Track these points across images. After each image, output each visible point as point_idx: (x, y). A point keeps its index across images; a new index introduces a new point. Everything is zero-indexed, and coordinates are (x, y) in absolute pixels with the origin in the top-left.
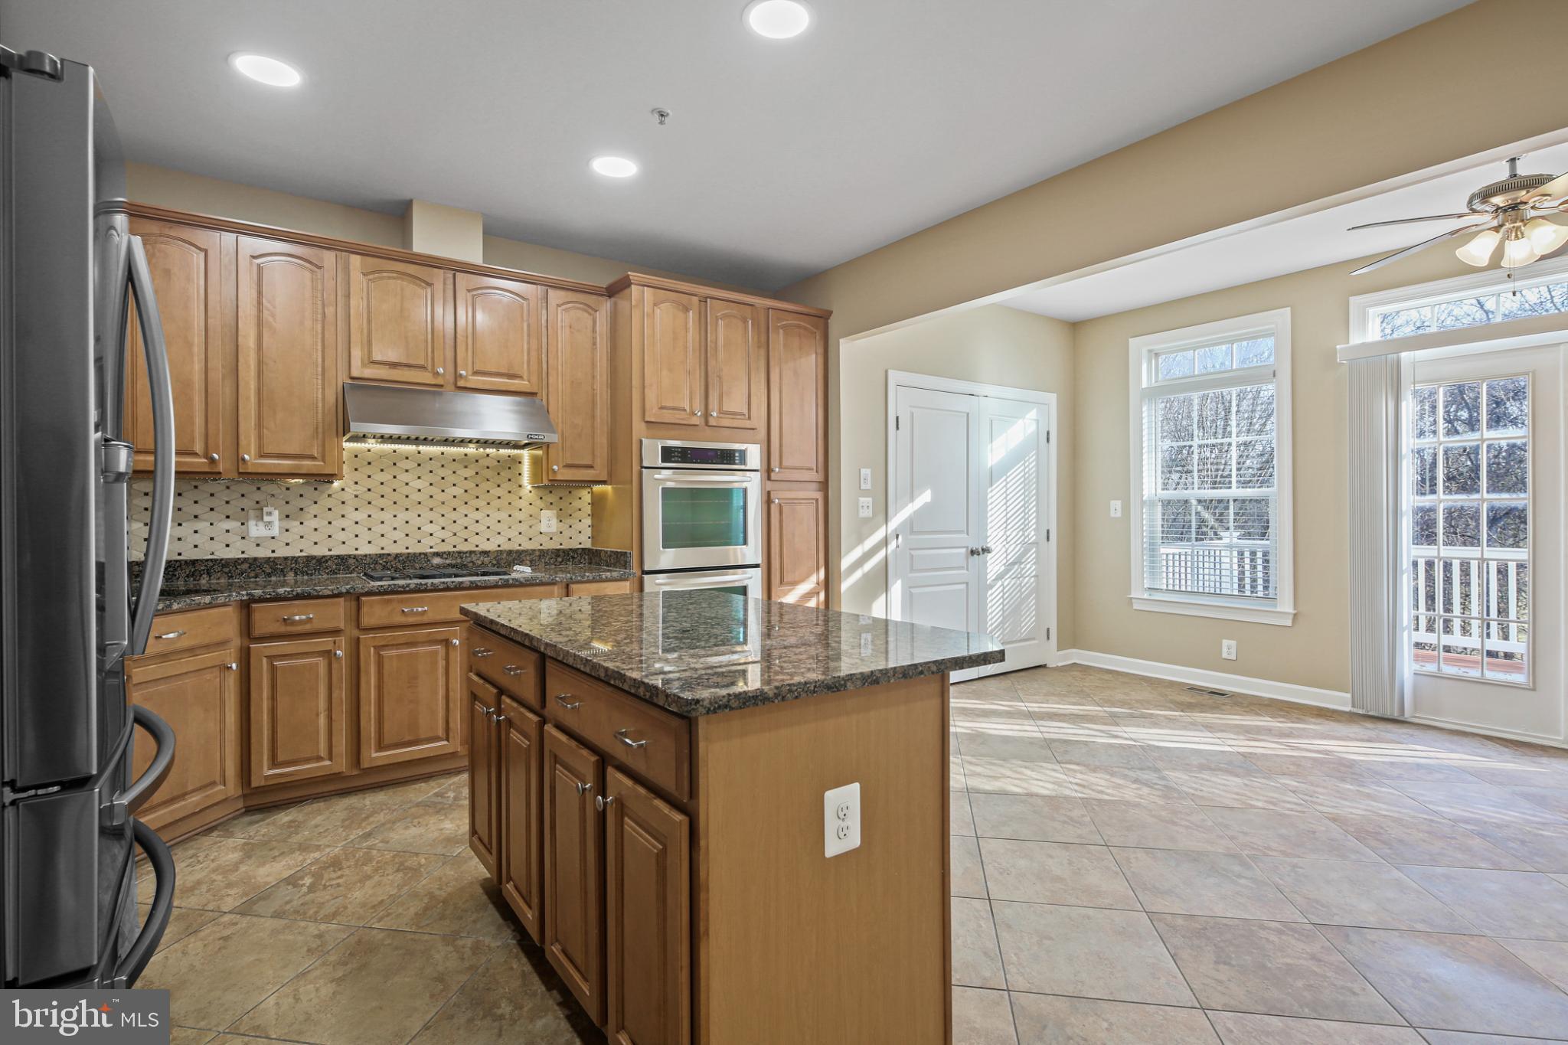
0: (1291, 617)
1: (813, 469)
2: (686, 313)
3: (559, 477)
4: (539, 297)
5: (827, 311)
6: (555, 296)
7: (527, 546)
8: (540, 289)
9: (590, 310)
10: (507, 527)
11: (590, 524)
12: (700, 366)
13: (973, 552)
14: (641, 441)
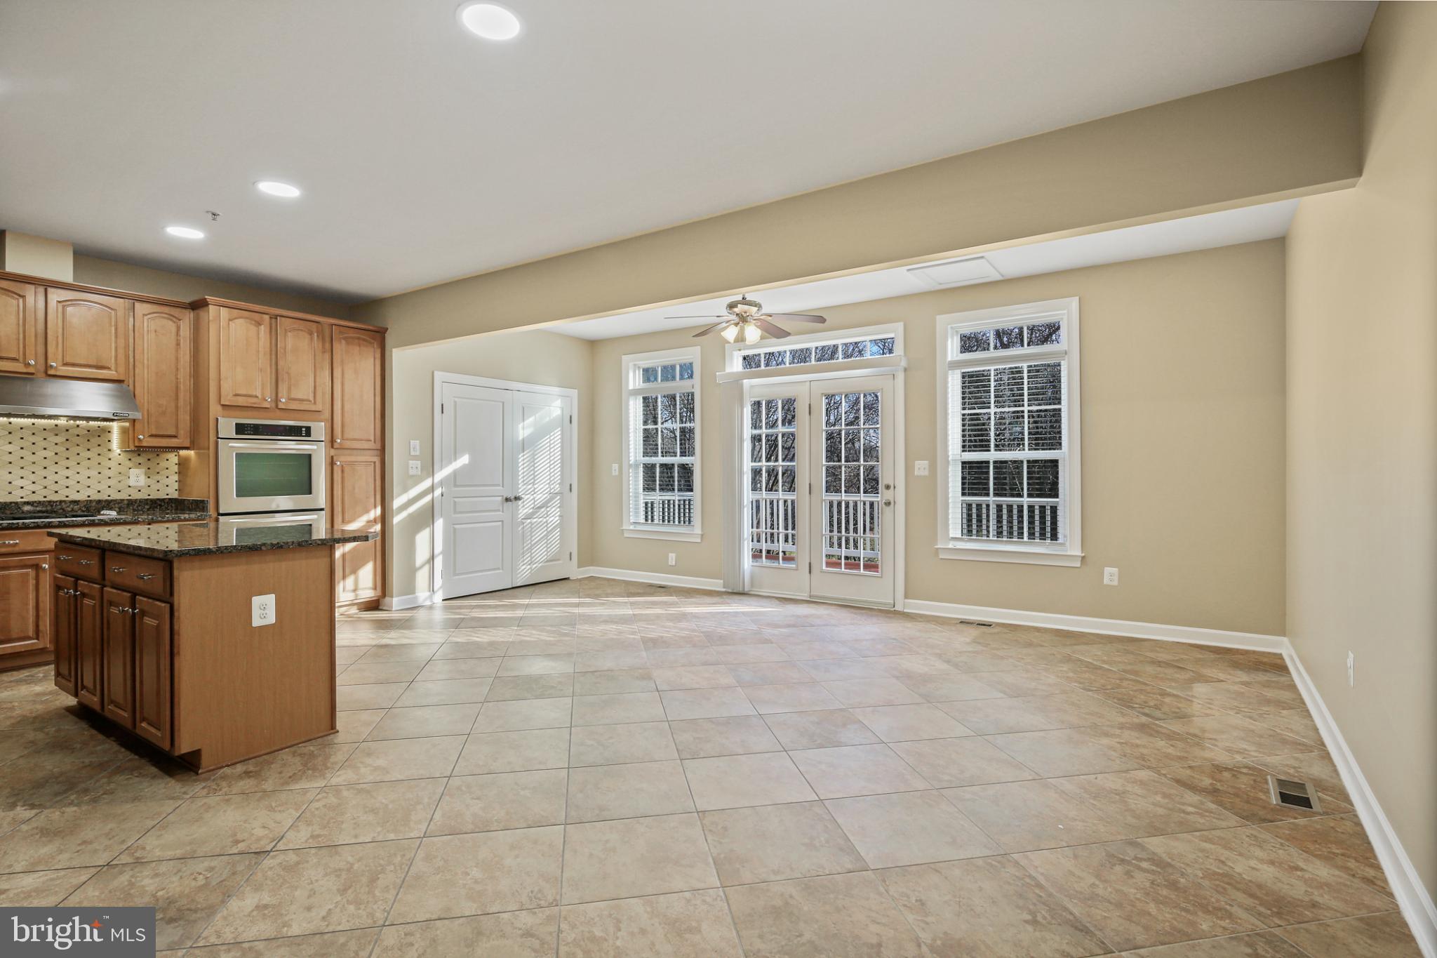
0: (700, 536)
1: (371, 441)
2: (257, 327)
3: (145, 444)
4: (127, 308)
5: (384, 328)
6: (141, 308)
7: (116, 496)
8: (128, 303)
9: (174, 319)
10: (96, 482)
11: (177, 479)
12: (271, 366)
13: (507, 500)
14: (217, 419)
